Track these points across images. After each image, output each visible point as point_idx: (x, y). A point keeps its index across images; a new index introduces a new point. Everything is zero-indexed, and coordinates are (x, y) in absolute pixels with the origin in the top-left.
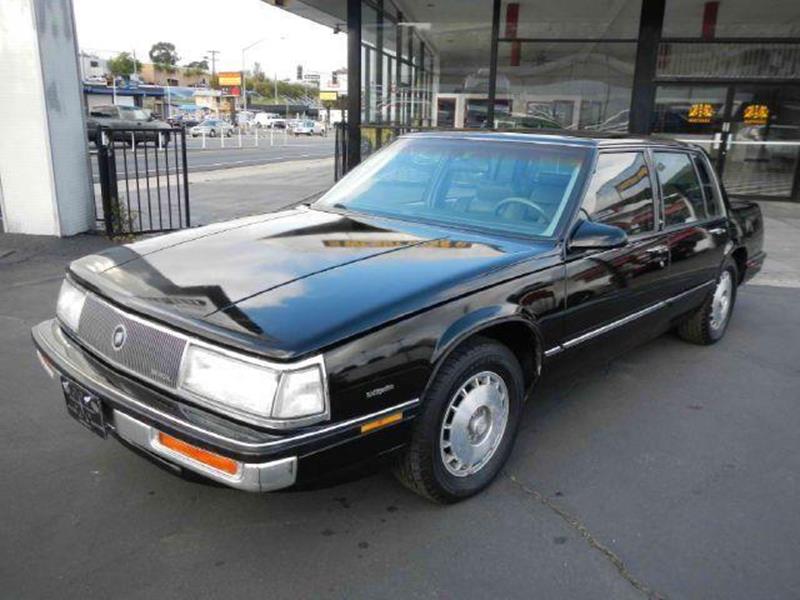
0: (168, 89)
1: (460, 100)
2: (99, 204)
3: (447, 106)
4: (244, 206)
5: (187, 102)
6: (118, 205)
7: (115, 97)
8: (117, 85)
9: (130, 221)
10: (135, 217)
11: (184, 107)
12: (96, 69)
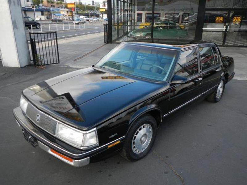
0: (52, 9)
1: (144, 13)
2: (31, 54)
3: (140, 15)
4: (76, 53)
5: (58, 13)
6: (37, 56)
7: (35, 12)
8: (35, 8)
9: (41, 61)
10: (43, 60)
11: (57, 14)
12: (28, 2)
